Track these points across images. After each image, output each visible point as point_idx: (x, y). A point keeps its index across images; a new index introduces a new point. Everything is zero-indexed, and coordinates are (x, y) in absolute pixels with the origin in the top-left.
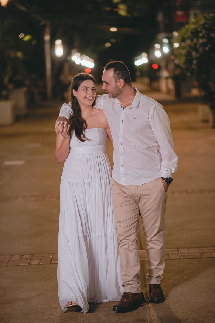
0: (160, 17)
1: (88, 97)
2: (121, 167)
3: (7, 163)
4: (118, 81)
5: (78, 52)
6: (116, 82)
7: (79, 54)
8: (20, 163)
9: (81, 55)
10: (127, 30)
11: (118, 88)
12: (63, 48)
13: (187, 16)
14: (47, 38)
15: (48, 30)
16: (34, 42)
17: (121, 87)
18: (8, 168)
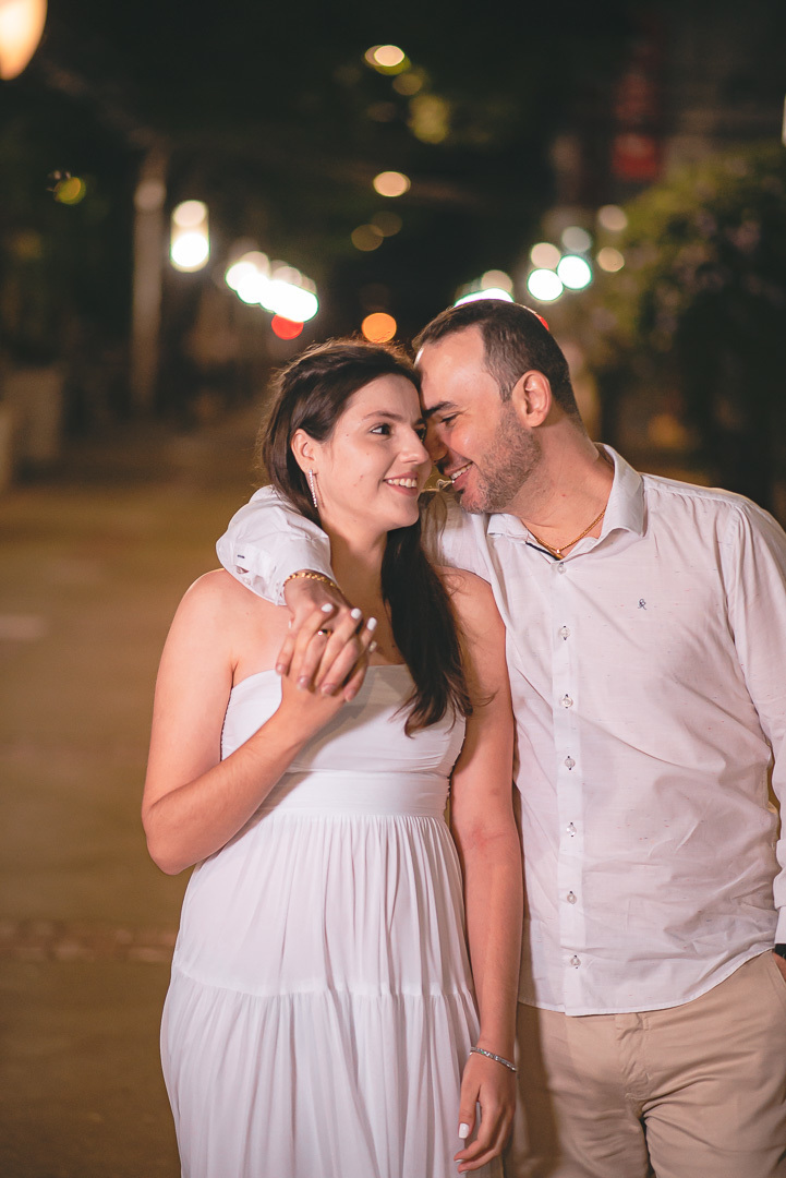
0: (565, 155)
1: (393, 479)
2: (566, 907)
4: (518, 389)
6: (506, 397)
10: (441, 192)
11: (519, 426)
12: (210, 234)
13: (657, 158)
14: (149, 195)
17: (534, 420)
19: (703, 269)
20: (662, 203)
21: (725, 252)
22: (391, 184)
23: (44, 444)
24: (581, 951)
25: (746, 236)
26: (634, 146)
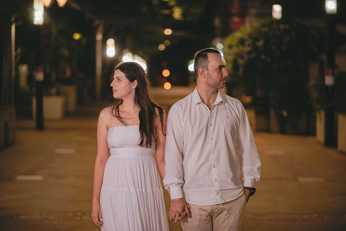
0: (217, 22)
3: (59, 151)
5: (130, 52)
7: (131, 54)
8: (70, 151)
9: (133, 55)
10: (181, 34)
12: (115, 48)
13: (242, 22)
14: (99, 37)
15: (100, 30)
16: (84, 42)
18: (60, 155)
19: (249, 53)
20: (238, 35)
21: (255, 48)
22: (168, 32)
23: (72, 106)
24: (219, 191)
25: (260, 43)
26: (236, 19)
